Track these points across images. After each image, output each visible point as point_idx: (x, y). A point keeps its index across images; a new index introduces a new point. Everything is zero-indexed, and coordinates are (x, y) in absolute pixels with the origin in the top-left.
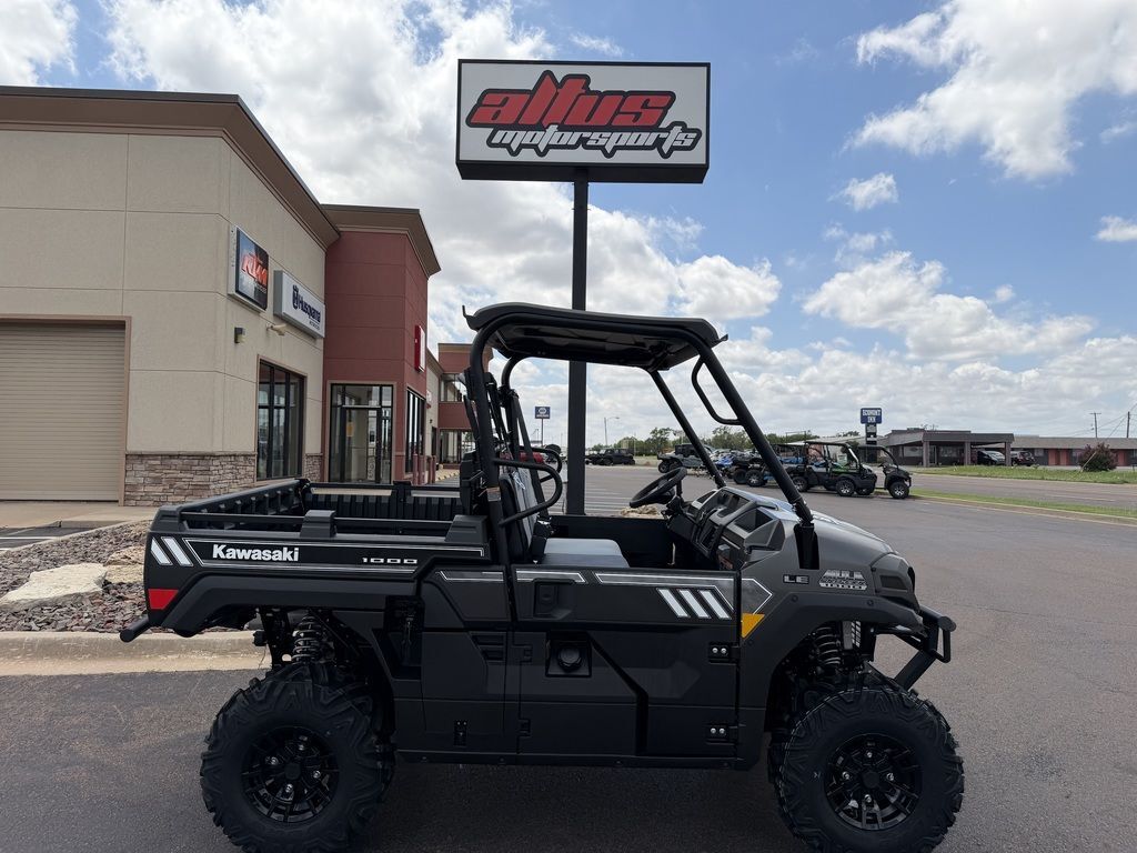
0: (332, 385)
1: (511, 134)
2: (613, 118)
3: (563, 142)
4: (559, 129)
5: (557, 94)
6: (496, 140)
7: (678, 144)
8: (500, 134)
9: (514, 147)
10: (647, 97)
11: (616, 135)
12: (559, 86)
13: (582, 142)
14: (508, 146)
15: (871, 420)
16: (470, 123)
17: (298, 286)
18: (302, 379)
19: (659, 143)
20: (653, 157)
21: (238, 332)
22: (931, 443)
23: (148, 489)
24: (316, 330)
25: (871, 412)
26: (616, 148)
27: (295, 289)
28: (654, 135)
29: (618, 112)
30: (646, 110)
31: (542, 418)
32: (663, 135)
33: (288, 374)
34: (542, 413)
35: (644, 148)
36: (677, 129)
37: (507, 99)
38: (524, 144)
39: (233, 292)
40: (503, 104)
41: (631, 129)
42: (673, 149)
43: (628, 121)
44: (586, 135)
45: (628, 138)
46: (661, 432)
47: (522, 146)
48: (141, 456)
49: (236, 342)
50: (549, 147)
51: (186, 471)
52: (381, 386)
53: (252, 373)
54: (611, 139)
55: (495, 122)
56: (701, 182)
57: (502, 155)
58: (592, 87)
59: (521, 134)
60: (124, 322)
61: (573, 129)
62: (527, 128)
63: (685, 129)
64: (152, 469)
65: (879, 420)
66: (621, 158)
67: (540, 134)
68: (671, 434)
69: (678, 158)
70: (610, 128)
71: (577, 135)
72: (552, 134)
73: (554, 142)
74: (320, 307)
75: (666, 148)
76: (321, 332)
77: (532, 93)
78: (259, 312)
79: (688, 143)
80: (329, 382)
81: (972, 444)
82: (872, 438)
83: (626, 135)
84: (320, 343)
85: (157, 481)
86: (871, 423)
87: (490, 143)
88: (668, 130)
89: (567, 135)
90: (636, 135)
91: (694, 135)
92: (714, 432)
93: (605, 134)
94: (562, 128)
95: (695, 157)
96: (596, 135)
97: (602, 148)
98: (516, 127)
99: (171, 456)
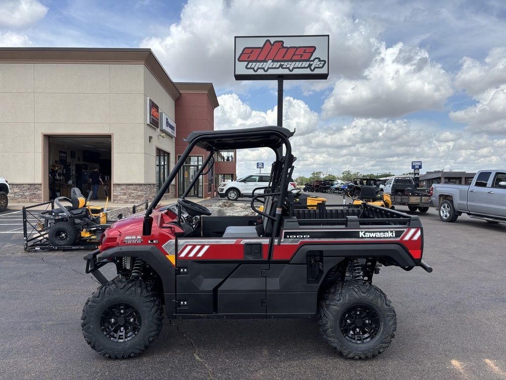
0: (179, 156)
1: (254, 64)
2: (292, 57)
3: (274, 66)
4: (272, 62)
5: (271, 48)
6: (249, 66)
7: (317, 66)
8: (250, 64)
9: (256, 69)
10: (305, 49)
11: (294, 63)
12: (272, 45)
13: (281, 66)
14: (253, 69)
15: (417, 167)
16: (239, 60)
17: (168, 118)
18: (169, 154)
19: (310, 66)
20: (307, 71)
21: (150, 138)
22: (445, 178)
23: (122, 197)
24: (173, 134)
25: (417, 163)
26: (294, 68)
27: (167, 119)
28: (308, 63)
29: (294, 54)
30: (305, 53)
31: (260, 168)
32: (311, 63)
33: (164, 152)
34: (260, 166)
35: (304, 68)
36: (317, 60)
37: (253, 51)
38: (260, 68)
39: (149, 123)
40: (251, 53)
41: (300, 61)
42: (315, 68)
43: (298, 57)
44: (282, 63)
45: (298, 64)
46: (317, 173)
47: (258, 68)
48: (119, 185)
49: (150, 141)
50: (268, 68)
51: (135, 190)
52: (198, 157)
53: (154, 153)
54: (292, 65)
55: (249, 59)
56: (326, 79)
57: (251, 72)
58: (285, 45)
59: (258, 64)
60: (111, 136)
61: (277, 61)
62: (260, 61)
63: (320, 60)
64: (123, 189)
65: (420, 167)
66: (296, 72)
67: (265, 63)
68: (322, 175)
69: (317, 71)
70: (291, 61)
71: (279, 64)
72: (270, 64)
73: (270, 66)
74: (174, 125)
75: (312, 68)
76: (175, 135)
77: (262, 48)
78: (155, 129)
79: (321, 65)
80: (177, 155)
81: (466, 178)
82: (417, 176)
83: (297, 63)
84: (174, 139)
85: (125, 194)
86: (417, 169)
87: (246, 68)
88: (313, 61)
89: (275, 63)
90: (301, 63)
91: (323, 63)
92: (343, 174)
93: (290, 63)
94: (273, 61)
95: (323, 71)
96: (286, 63)
97: (288, 68)
98: (256, 61)
99: (129, 185)
